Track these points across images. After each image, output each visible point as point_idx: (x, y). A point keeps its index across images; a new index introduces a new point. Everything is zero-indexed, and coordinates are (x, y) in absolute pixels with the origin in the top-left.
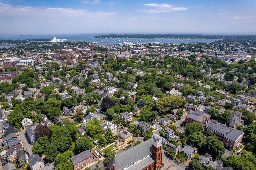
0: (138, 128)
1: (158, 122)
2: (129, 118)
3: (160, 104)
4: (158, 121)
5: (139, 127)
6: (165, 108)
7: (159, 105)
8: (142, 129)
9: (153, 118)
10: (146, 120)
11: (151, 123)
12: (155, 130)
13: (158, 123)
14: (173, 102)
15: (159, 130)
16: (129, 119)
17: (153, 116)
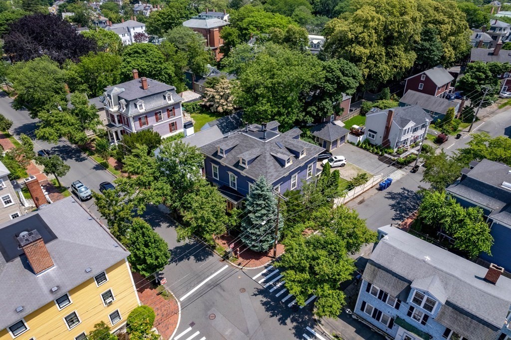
0: (211, 181)
1: (357, 134)
2: (164, 115)
3: (365, 27)
4: (356, 127)
5: (224, 169)
6: (388, 54)
7: (360, 29)
8: (244, 181)
9: (328, 104)
10: (279, 114)
11: (313, 138)
12: (358, 190)
13: (361, 138)
14: (431, 26)
15: (381, 188)
16: (166, 120)
17: (330, 87)
